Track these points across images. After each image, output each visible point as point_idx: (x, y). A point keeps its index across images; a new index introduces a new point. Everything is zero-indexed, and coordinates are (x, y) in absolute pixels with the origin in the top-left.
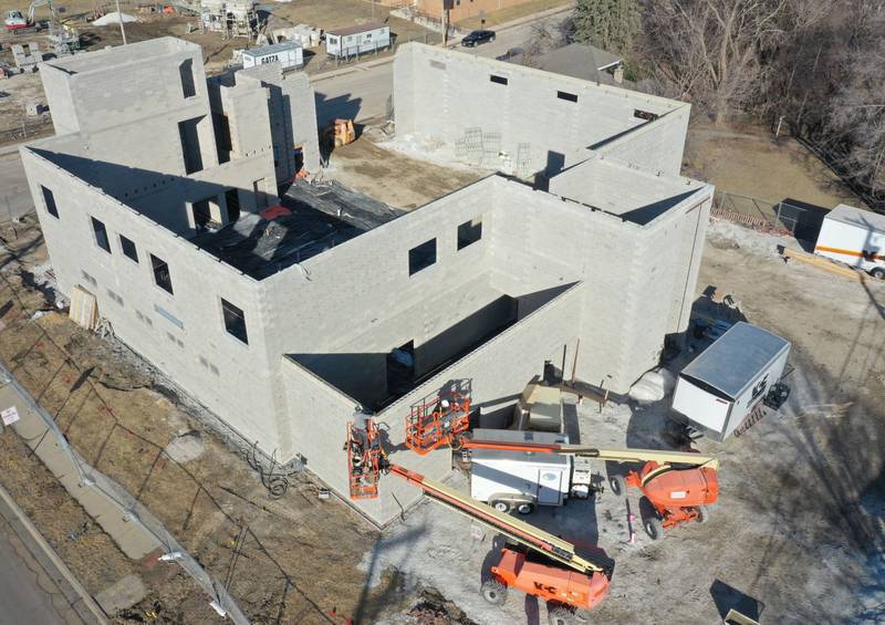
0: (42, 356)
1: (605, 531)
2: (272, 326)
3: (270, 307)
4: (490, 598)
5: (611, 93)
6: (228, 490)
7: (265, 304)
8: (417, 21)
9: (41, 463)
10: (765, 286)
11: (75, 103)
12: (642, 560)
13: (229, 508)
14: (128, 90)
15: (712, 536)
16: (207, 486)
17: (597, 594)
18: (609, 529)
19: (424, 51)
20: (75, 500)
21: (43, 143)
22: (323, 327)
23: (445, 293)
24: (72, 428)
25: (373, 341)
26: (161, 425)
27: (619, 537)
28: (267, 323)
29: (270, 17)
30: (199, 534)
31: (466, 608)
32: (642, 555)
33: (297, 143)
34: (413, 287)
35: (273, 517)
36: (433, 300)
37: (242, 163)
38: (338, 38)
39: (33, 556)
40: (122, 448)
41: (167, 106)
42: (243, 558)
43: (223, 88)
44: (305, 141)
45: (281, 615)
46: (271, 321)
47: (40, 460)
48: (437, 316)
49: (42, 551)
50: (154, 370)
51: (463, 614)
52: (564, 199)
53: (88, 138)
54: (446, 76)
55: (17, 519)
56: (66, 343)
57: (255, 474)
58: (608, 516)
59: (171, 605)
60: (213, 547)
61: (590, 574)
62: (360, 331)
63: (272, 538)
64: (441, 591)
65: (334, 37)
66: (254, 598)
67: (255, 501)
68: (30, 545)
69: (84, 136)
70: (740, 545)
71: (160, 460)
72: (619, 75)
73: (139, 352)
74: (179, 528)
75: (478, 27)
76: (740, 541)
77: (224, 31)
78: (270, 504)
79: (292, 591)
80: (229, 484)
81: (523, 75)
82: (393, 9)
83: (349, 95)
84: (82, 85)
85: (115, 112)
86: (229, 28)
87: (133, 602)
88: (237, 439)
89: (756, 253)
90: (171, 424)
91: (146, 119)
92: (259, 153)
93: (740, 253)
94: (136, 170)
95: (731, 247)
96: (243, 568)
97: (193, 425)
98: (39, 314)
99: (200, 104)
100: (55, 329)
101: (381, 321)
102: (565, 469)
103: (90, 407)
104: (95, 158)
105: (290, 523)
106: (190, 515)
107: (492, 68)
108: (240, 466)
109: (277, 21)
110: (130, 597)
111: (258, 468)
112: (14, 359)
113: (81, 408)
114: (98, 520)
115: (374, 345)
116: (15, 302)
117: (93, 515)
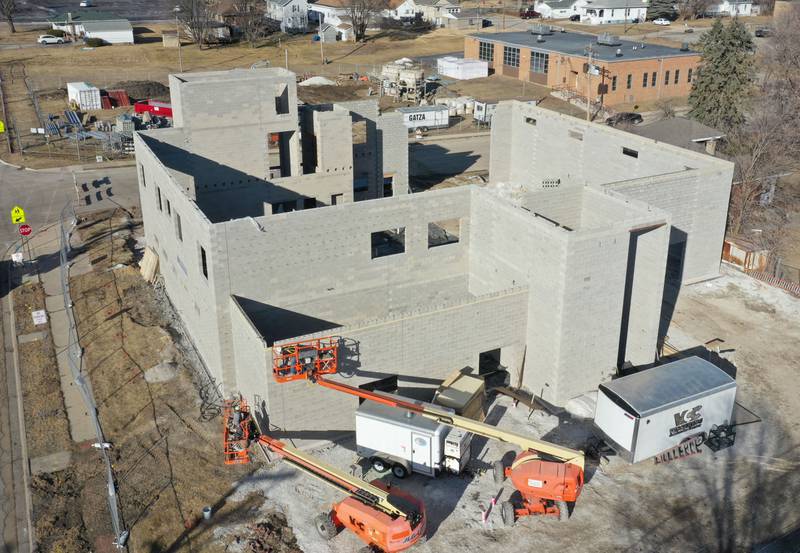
0: (104, 293)
1: (464, 507)
2: (222, 265)
3: (220, 248)
4: (320, 530)
5: (667, 150)
6: (172, 408)
7: (215, 244)
8: (573, 102)
9: (56, 363)
10: (780, 347)
11: (182, 104)
12: (482, 538)
13: (162, 420)
14: (228, 101)
15: (566, 536)
16: (157, 402)
17: (396, 537)
18: (468, 507)
19: (521, 108)
20: (62, 393)
21: (155, 133)
22: (275, 280)
23: (414, 284)
24: (92, 344)
25: (328, 309)
26: (153, 353)
27: (473, 516)
28: (217, 262)
29: (440, 88)
30: (131, 435)
31: (300, 536)
32: (486, 534)
33: (387, 171)
34: (378, 269)
35: (192, 433)
36: (401, 286)
37: (323, 177)
38: (483, 105)
39: (9, 424)
40: (116, 365)
41: (260, 118)
42: (150, 457)
43: (315, 112)
44: (395, 172)
45: (152, 503)
46: (220, 261)
47: (56, 362)
48: (404, 304)
49: (18, 422)
50: (176, 317)
51: (295, 540)
52: (537, 215)
53: (189, 134)
54: (536, 130)
55: (16, 397)
56: (126, 288)
57: (199, 401)
58: (476, 497)
59: (80, 479)
60: (135, 445)
61: (395, 516)
62: (314, 295)
63: (180, 448)
64: (288, 518)
65: (481, 105)
66: (140, 488)
67: (187, 420)
68: (13, 416)
69: (186, 132)
70: (589, 549)
71: (138, 377)
72: (710, 148)
73: (173, 302)
74: (120, 427)
75: (631, 110)
76: (591, 546)
77: (397, 96)
78: (196, 425)
79: (170, 490)
80: (175, 404)
81: (596, 132)
82: (553, 90)
83: (471, 152)
84: (191, 92)
85: (215, 117)
86: (401, 94)
87: (55, 469)
88: (205, 375)
89: (790, 320)
90: (162, 355)
91: (241, 126)
92: (340, 170)
93: (773, 317)
94: (224, 166)
95: (767, 311)
96: (146, 464)
97: (177, 358)
98: (120, 266)
99: (291, 122)
100: (125, 278)
101: (338, 291)
102: (433, 435)
103: (112, 332)
104: (192, 150)
105: (203, 441)
106: (134, 418)
107: (571, 124)
108: (193, 392)
109: (445, 92)
110: (55, 466)
111: (205, 398)
112: (84, 293)
113: (105, 331)
114: (68, 410)
115: (330, 313)
116: (109, 257)
117: (68, 405)
